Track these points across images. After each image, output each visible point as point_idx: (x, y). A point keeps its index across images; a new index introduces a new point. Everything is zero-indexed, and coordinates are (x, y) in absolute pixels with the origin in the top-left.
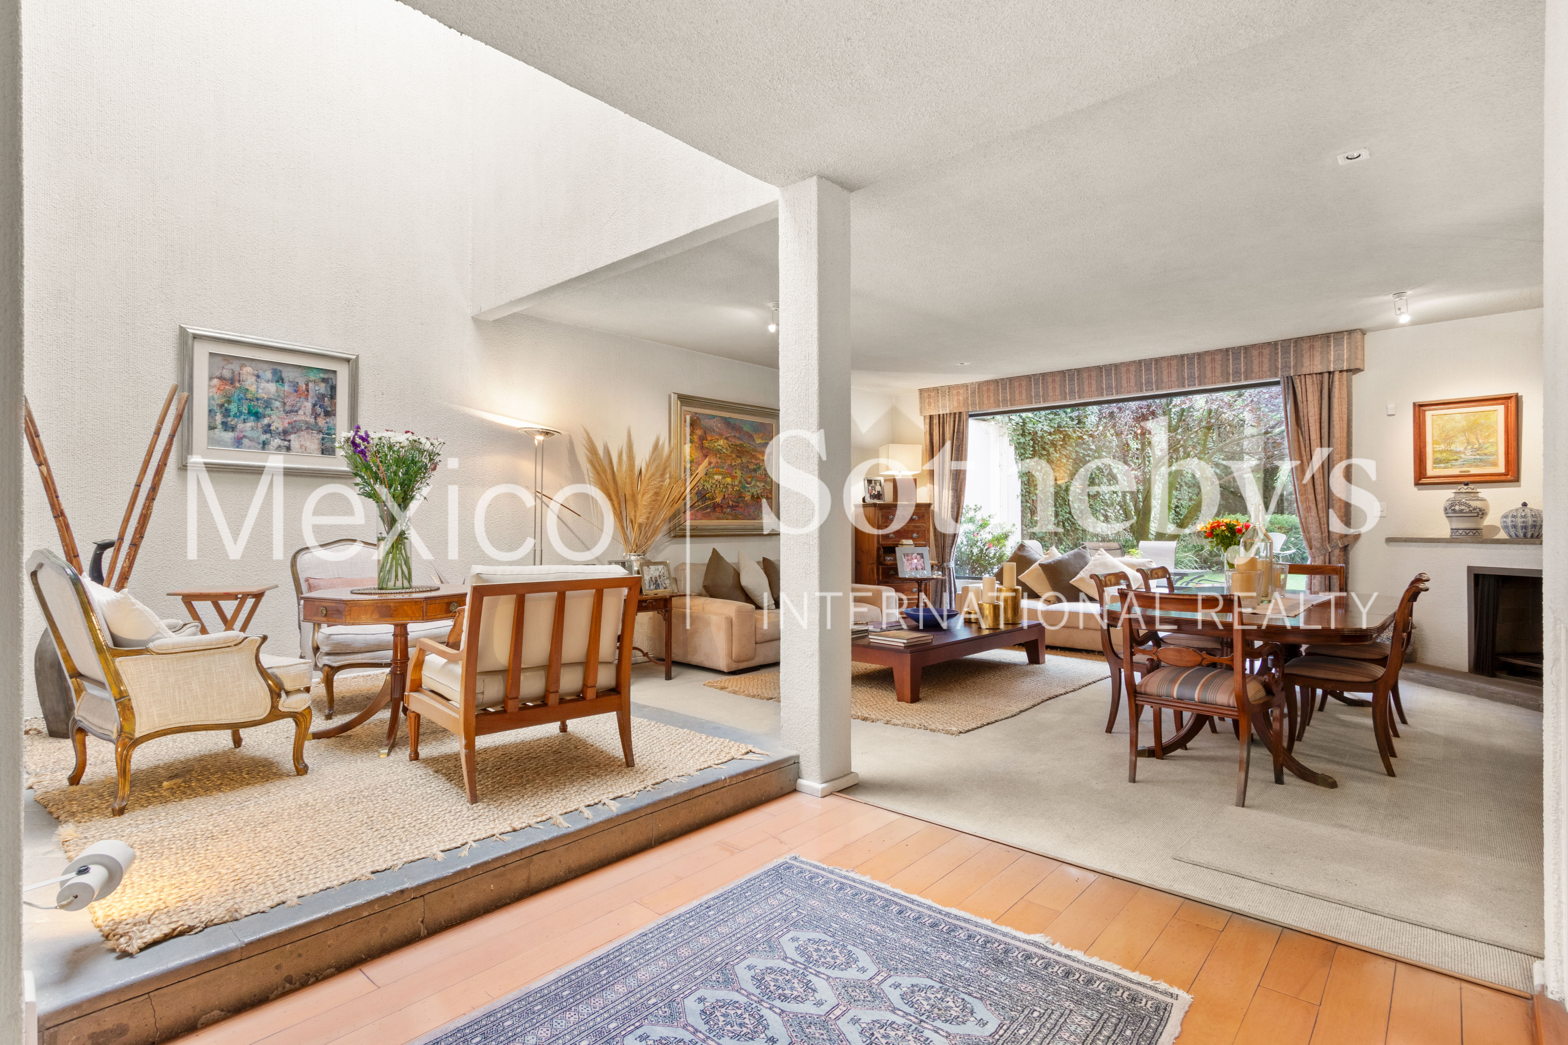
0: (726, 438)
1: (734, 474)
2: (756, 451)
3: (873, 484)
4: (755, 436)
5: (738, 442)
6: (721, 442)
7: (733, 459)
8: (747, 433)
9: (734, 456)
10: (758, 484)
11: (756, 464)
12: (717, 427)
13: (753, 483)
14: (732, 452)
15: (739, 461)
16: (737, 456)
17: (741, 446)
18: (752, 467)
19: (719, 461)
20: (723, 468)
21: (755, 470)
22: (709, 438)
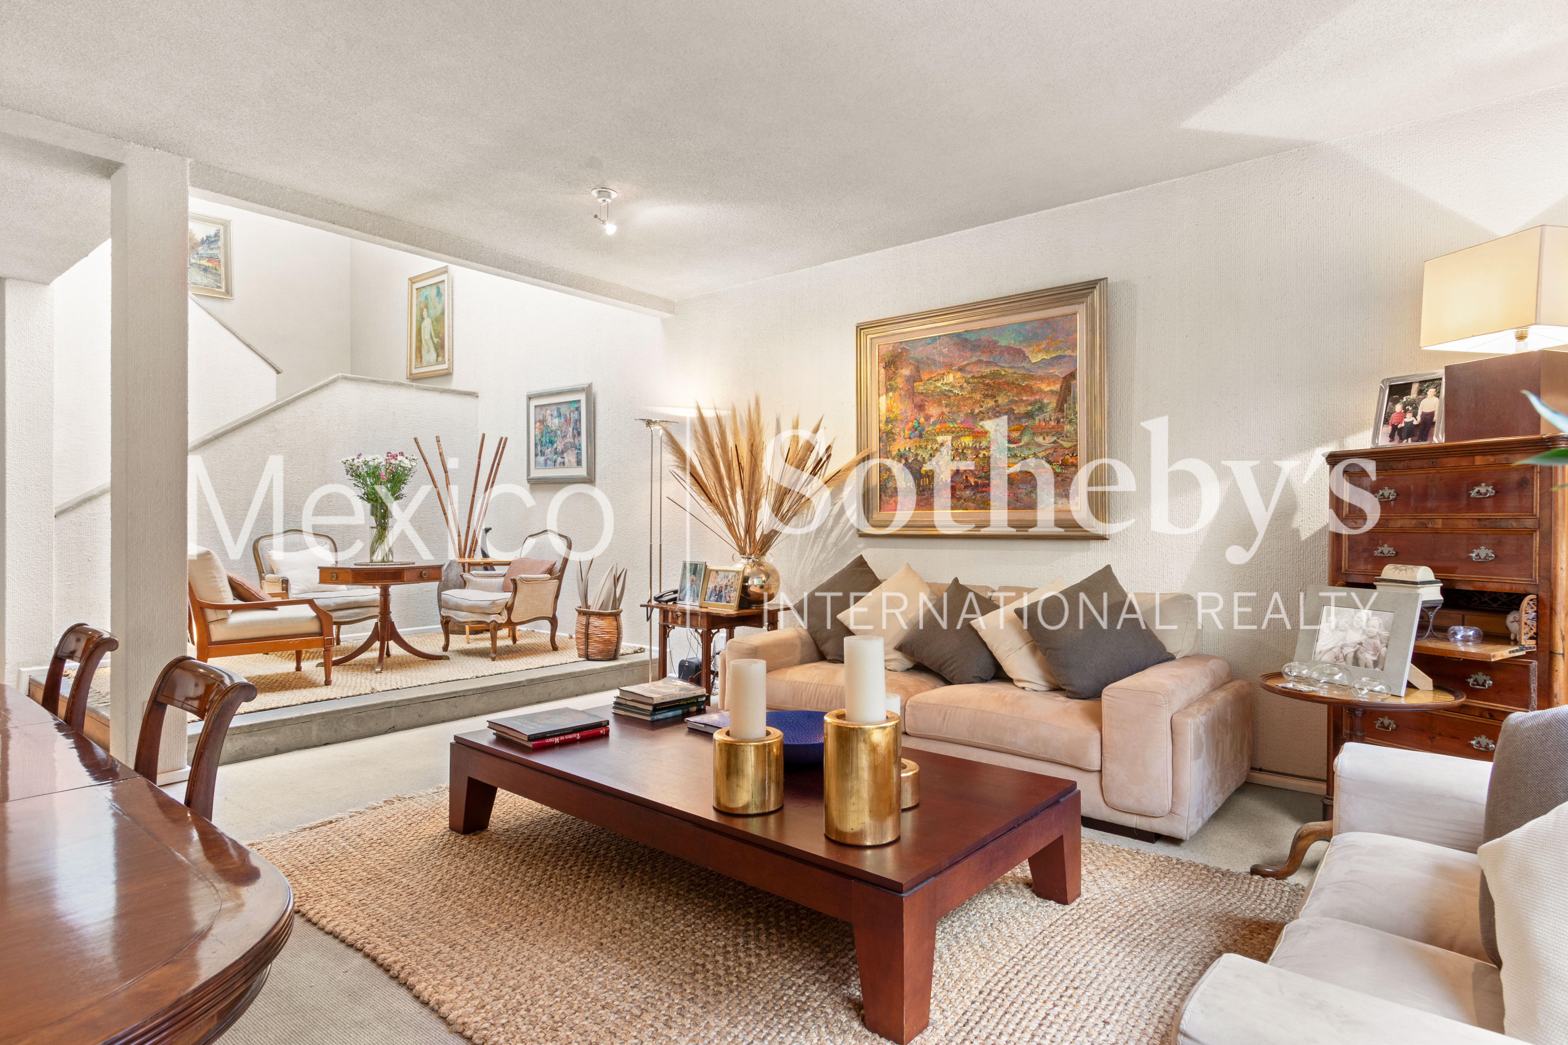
0: (961, 369)
1: (979, 429)
2: (1032, 377)
3: (1414, 395)
4: (1027, 351)
5: (987, 370)
6: (950, 378)
7: (976, 402)
8: (1009, 349)
9: (978, 396)
10: (1040, 440)
11: (1035, 402)
12: (941, 353)
13: (1025, 439)
14: (973, 391)
15: (991, 403)
16: (986, 396)
17: (995, 375)
18: (1021, 409)
19: (946, 410)
20: (954, 421)
21: (1029, 415)
22: (925, 377)
